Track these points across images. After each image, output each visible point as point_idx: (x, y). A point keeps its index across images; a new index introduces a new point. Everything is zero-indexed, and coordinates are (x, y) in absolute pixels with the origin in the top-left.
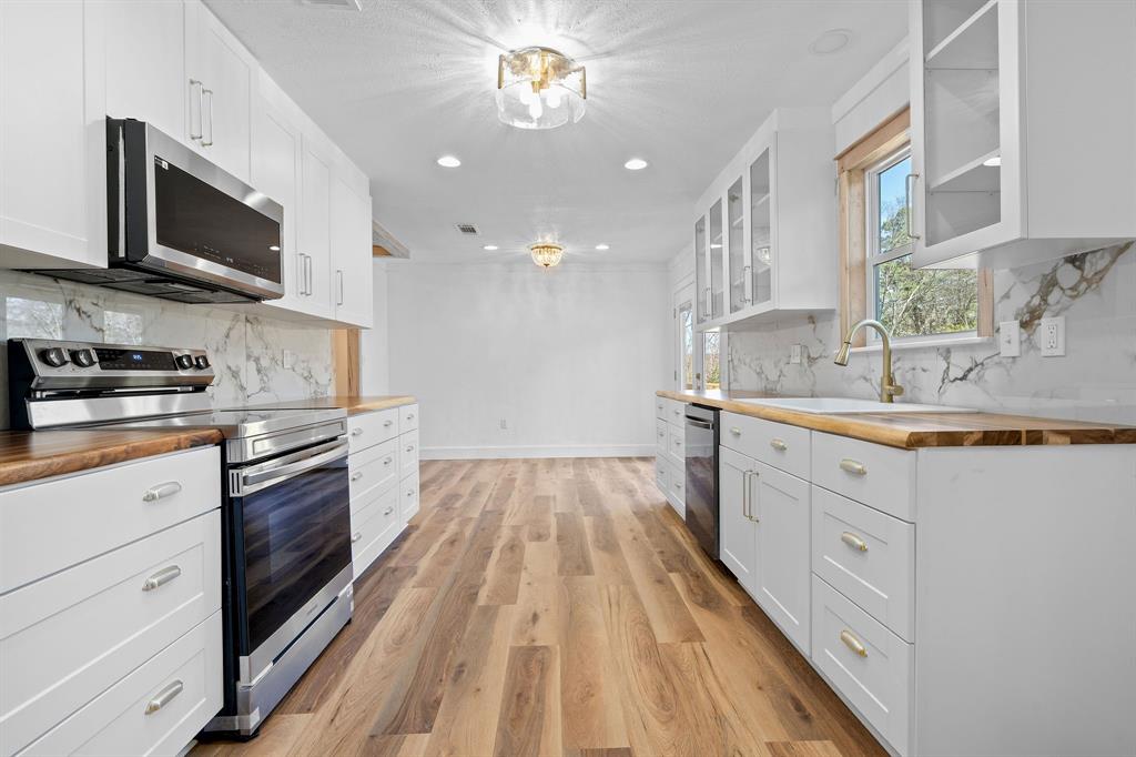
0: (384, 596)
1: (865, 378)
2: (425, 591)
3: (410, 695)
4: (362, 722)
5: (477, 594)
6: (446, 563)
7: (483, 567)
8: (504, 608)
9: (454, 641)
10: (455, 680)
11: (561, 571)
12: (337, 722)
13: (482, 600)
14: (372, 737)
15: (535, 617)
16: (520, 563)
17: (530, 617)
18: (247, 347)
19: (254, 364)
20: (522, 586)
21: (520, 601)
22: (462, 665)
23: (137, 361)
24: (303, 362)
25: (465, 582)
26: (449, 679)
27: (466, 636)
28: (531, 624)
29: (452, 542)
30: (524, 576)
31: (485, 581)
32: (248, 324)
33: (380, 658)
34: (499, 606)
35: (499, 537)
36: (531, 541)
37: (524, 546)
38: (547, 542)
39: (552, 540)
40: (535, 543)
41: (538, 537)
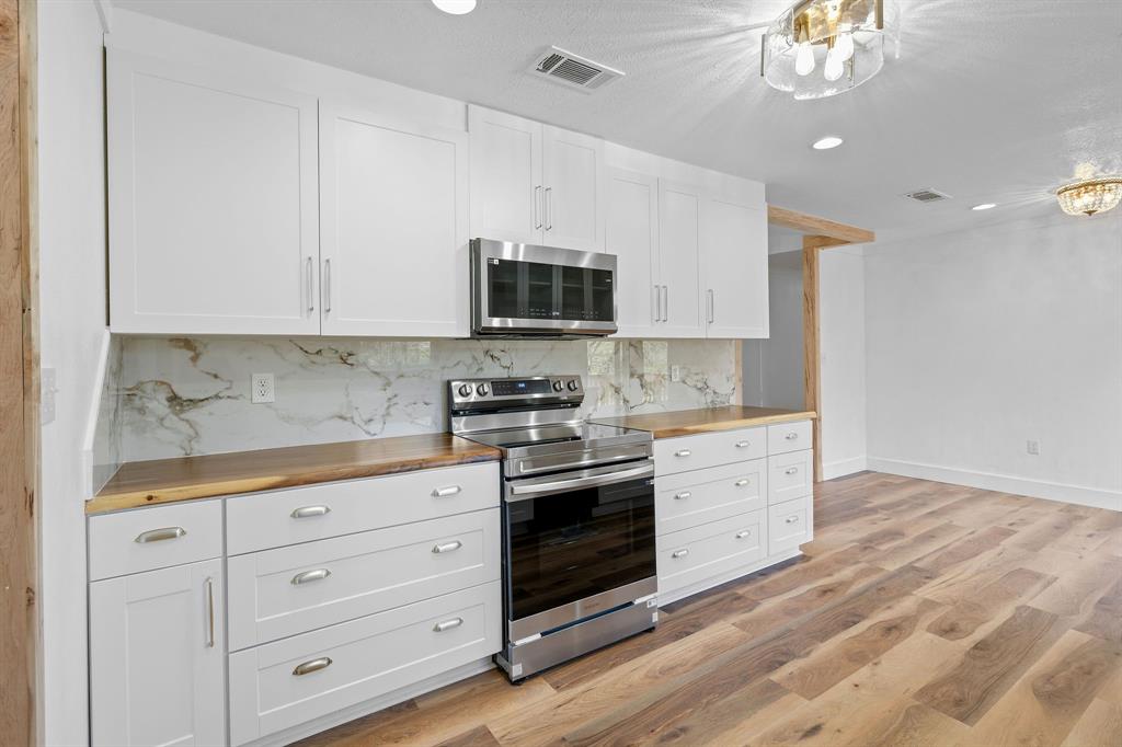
0: (701, 621)
2: (738, 634)
3: (617, 726)
4: (573, 721)
6: (793, 613)
9: (705, 701)
10: (662, 740)
11: (922, 693)
12: (560, 710)
14: (564, 739)
16: (877, 653)
18: (631, 367)
19: (638, 380)
21: (818, 701)
22: (683, 730)
23: (522, 388)
24: (697, 374)
25: (785, 645)
26: (659, 736)
27: (720, 703)
29: (827, 591)
30: (863, 674)
31: (808, 653)
32: (632, 349)
33: (636, 677)
34: (791, 691)
35: (889, 608)
36: (929, 630)
37: (910, 634)
38: (952, 643)
39: (967, 643)
40: (930, 636)
41: (949, 631)
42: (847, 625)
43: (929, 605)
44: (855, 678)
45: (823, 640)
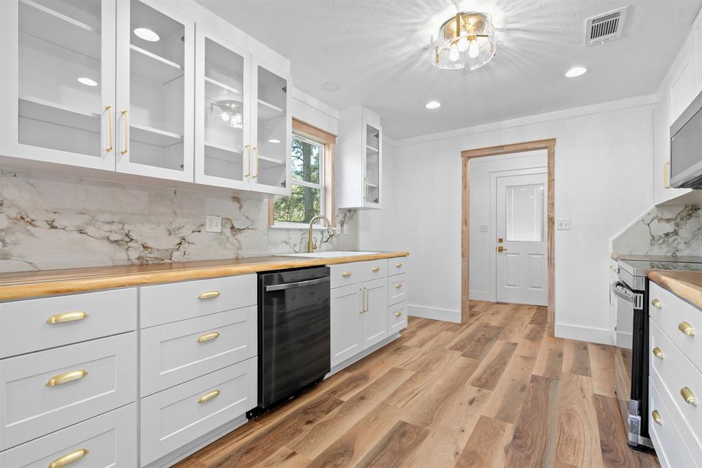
1: (286, 243)
5: (515, 437)
8: (493, 415)
15: (471, 402)
17: (475, 403)
20: (470, 431)
28: (476, 399)
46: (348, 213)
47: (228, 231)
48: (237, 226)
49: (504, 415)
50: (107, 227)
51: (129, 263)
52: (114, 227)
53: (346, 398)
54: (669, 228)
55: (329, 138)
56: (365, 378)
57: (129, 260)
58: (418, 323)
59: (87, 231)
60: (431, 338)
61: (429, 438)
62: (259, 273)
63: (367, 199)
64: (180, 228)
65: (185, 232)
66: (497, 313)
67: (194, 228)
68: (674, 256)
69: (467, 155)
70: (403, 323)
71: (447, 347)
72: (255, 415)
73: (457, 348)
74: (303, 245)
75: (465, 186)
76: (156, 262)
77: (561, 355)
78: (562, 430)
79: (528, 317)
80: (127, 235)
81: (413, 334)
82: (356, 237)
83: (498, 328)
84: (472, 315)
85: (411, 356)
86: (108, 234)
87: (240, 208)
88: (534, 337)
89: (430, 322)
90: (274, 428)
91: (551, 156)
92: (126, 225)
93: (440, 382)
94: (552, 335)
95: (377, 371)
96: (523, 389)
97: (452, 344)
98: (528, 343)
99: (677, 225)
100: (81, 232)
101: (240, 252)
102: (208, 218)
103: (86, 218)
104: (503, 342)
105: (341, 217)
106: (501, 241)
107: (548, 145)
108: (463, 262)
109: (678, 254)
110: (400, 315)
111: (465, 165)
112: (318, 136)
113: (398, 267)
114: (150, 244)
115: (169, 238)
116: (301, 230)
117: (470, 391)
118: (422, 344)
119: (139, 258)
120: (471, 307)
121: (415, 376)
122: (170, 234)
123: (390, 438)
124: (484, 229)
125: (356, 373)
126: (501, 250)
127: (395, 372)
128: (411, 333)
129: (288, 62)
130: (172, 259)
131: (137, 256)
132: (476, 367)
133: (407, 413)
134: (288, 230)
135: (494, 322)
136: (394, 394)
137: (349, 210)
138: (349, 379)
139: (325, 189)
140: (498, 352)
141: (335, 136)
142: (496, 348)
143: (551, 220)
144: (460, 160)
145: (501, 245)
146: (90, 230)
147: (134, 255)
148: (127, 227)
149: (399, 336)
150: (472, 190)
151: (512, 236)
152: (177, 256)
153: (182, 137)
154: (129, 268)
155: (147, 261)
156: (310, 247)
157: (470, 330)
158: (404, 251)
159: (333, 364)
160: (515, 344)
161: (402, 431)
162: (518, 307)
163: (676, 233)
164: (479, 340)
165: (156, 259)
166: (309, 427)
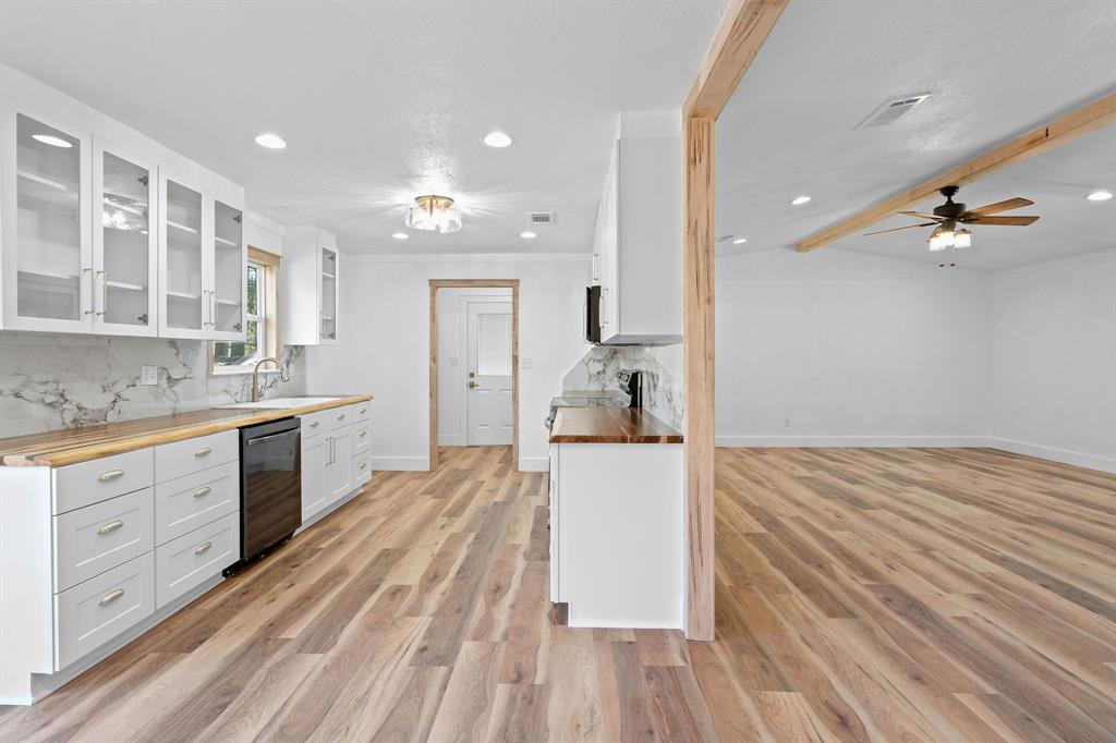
1: (227, 391)
2: (511, 541)
6: (501, 563)
7: (468, 558)
8: (460, 531)
11: (407, 552)
13: (471, 537)
15: (442, 527)
16: (435, 561)
17: (445, 527)
20: (441, 543)
28: (447, 524)
29: (498, 590)
30: (437, 549)
31: (469, 546)
35: (444, 594)
36: (410, 587)
37: (421, 579)
38: (394, 583)
39: (384, 587)
40: (408, 583)
41: (397, 592)
42: (461, 570)
43: (414, 611)
44: (439, 546)
45: (468, 556)
46: (295, 352)
47: (164, 383)
48: (174, 376)
49: (468, 529)
50: (42, 388)
51: (64, 428)
52: (49, 387)
53: (324, 546)
54: (600, 367)
55: (271, 260)
56: (337, 529)
57: (64, 424)
58: (383, 477)
59: (23, 394)
60: (397, 488)
61: (410, 553)
62: (241, 429)
63: (323, 335)
64: (114, 383)
65: (119, 388)
66: (467, 456)
67: (128, 383)
68: (603, 391)
69: (435, 285)
70: (367, 476)
71: (417, 493)
72: (232, 572)
73: (427, 492)
74: (245, 393)
75: (433, 319)
76: (90, 424)
77: (520, 485)
78: (509, 528)
79: (497, 457)
80: (62, 395)
81: (377, 487)
82: (304, 378)
83: (468, 470)
84: (441, 462)
85: (380, 505)
86: (43, 395)
87: (177, 354)
88: (500, 474)
89: (393, 474)
90: (261, 576)
91: (515, 296)
92: (61, 384)
93: (413, 519)
94: (516, 470)
95: (348, 522)
96: (485, 512)
97: (421, 490)
98: (494, 479)
99: (605, 365)
100: (17, 395)
101: (177, 406)
102: (144, 368)
103: (22, 379)
104: (471, 482)
105: (285, 357)
106: (472, 375)
107: (514, 284)
108: (431, 402)
109: (606, 389)
110: (365, 465)
111: (433, 295)
112: (261, 259)
113: (362, 412)
114: (84, 405)
115: (104, 395)
116: (242, 375)
117: (442, 520)
118: (389, 495)
119: (74, 421)
120: (440, 454)
121: (389, 519)
122: (105, 391)
123: (378, 558)
124: (454, 362)
125: (326, 527)
126: (472, 385)
127: (366, 521)
128: (376, 486)
129: (242, 190)
130: (108, 419)
131: (71, 419)
132: (447, 504)
133: (388, 543)
134: (228, 376)
135: (464, 465)
136: (372, 535)
137: (296, 347)
138: (320, 533)
139: (266, 321)
140: (466, 491)
141: (279, 257)
142: (466, 486)
143: (515, 359)
144: (428, 289)
145: (472, 380)
146: (25, 393)
147: (69, 418)
148: (62, 387)
149: (362, 491)
150: (441, 317)
151: (483, 371)
152: (112, 417)
153: (146, 290)
154: (64, 433)
155: (82, 424)
156: (255, 395)
157: (439, 476)
158: (366, 394)
159: (304, 517)
160: (483, 482)
161: (386, 553)
162: (489, 449)
163: (604, 371)
164: (448, 484)
165: (91, 420)
166: (298, 569)
